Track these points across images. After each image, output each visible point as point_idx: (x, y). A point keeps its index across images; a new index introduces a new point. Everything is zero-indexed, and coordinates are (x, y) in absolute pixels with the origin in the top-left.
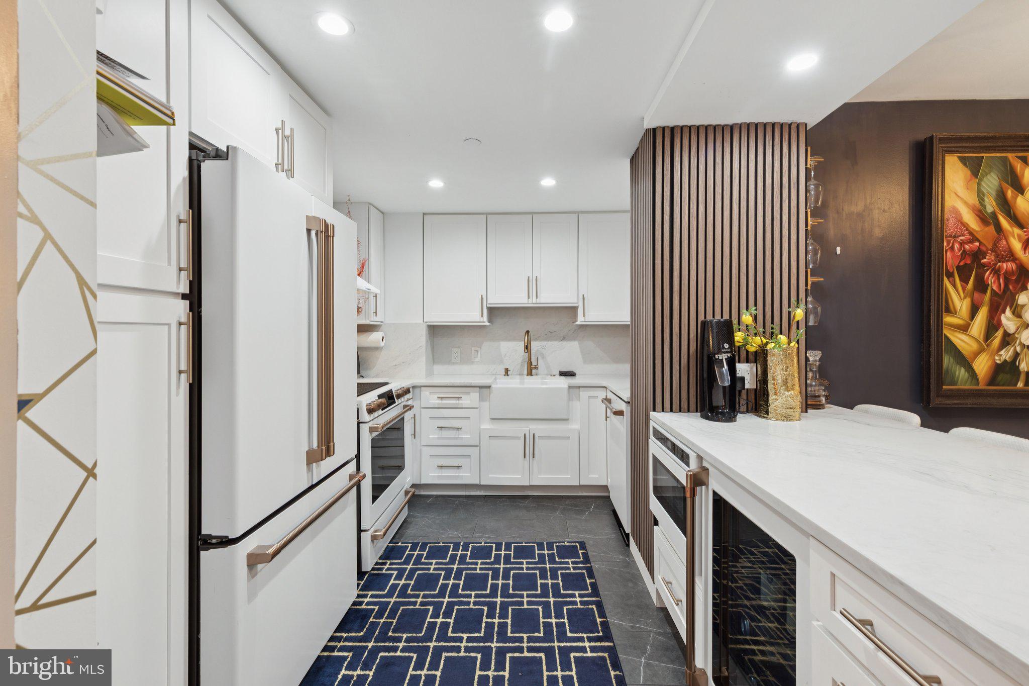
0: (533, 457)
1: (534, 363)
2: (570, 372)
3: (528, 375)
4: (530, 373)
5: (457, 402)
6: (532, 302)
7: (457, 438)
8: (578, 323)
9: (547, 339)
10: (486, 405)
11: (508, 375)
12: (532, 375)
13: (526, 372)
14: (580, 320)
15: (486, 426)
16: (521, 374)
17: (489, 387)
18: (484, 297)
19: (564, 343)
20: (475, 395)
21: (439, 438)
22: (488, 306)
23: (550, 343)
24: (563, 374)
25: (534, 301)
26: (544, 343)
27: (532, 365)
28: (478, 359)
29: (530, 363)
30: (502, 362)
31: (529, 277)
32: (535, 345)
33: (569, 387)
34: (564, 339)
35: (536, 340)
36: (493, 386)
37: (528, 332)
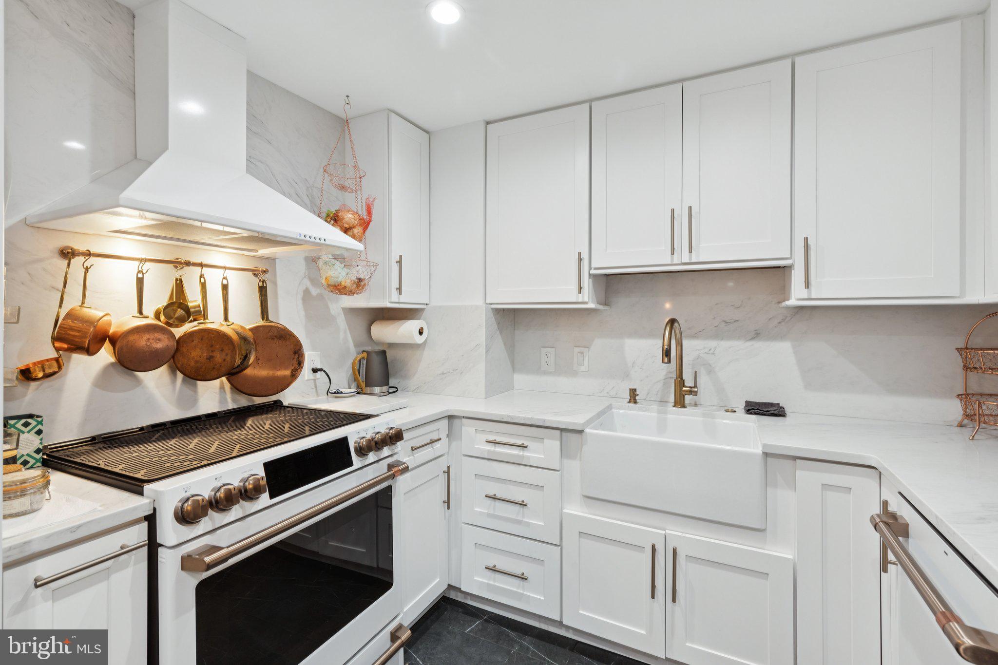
0: (674, 600)
1: (689, 382)
2: (772, 405)
3: (675, 406)
4: (680, 403)
5: (521, 453)
6: (681, 260)
7: (519, 522)
8: (792, 302)
9: (718, 335)
10: (573, 466)
11: (635, 402)
12: (684, 406)
13: (672, 398)
14: (797, 295)
15: (575, 509)
16: (663, 402)
17: (581, 432)
18: (585, 256)
19: (758, 344)
20: (552, 444)
21: (489, 515)
22: (593, 272)
23: (725, 344)
24: (755, 409)
25: (686, 260)
26: (712, 344)
27: (684, 386)
28: (584, 368)
29: (680, 381)
30: (627, 376)
31: (673, 210)
32: (692, 348)
33: (766, 455)
34: (757, 335)
35: (695, 336)
36: (587, 430)
37: (672, 322)
